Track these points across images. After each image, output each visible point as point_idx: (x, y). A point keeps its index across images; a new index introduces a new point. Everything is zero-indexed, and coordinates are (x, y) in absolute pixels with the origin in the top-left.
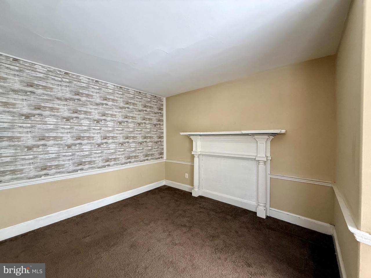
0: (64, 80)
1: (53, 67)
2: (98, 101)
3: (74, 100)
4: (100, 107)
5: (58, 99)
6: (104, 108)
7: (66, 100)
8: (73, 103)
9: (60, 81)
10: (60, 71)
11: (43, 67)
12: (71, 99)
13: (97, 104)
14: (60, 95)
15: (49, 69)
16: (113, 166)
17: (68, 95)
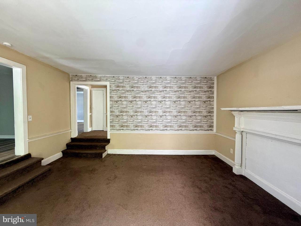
0: (145, 81)
1: (140, 76)
2: (161, 89)
3: (149, 91)
4: (162, 93)
5: (142, 92)
6: (164, 93)
7: (145, 91)
8: (148, 93)
9: (143, 82)
10: (143, 77)
11: (137, 77)
12: (147, 91)
13: (161, 92)
14: (143, 89)
15: (139, 78)
16: (169, 131)
17: (146, 89)
